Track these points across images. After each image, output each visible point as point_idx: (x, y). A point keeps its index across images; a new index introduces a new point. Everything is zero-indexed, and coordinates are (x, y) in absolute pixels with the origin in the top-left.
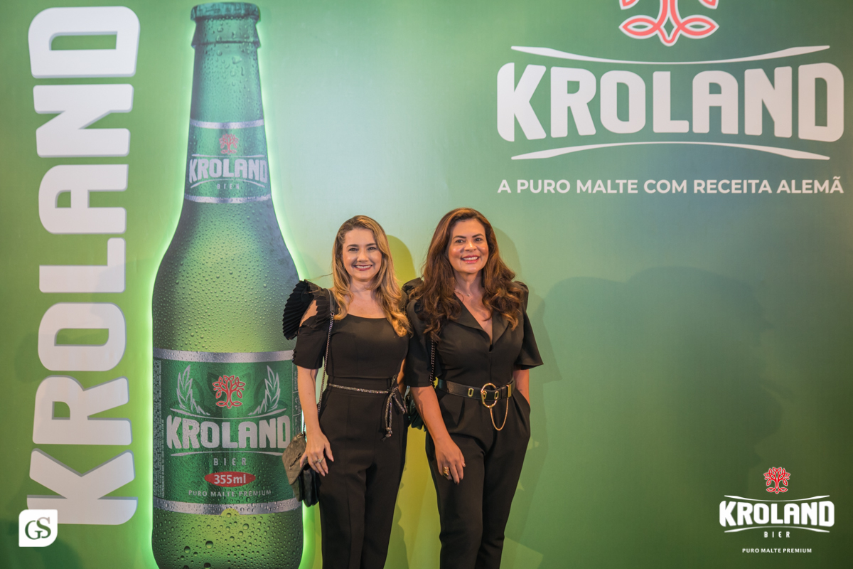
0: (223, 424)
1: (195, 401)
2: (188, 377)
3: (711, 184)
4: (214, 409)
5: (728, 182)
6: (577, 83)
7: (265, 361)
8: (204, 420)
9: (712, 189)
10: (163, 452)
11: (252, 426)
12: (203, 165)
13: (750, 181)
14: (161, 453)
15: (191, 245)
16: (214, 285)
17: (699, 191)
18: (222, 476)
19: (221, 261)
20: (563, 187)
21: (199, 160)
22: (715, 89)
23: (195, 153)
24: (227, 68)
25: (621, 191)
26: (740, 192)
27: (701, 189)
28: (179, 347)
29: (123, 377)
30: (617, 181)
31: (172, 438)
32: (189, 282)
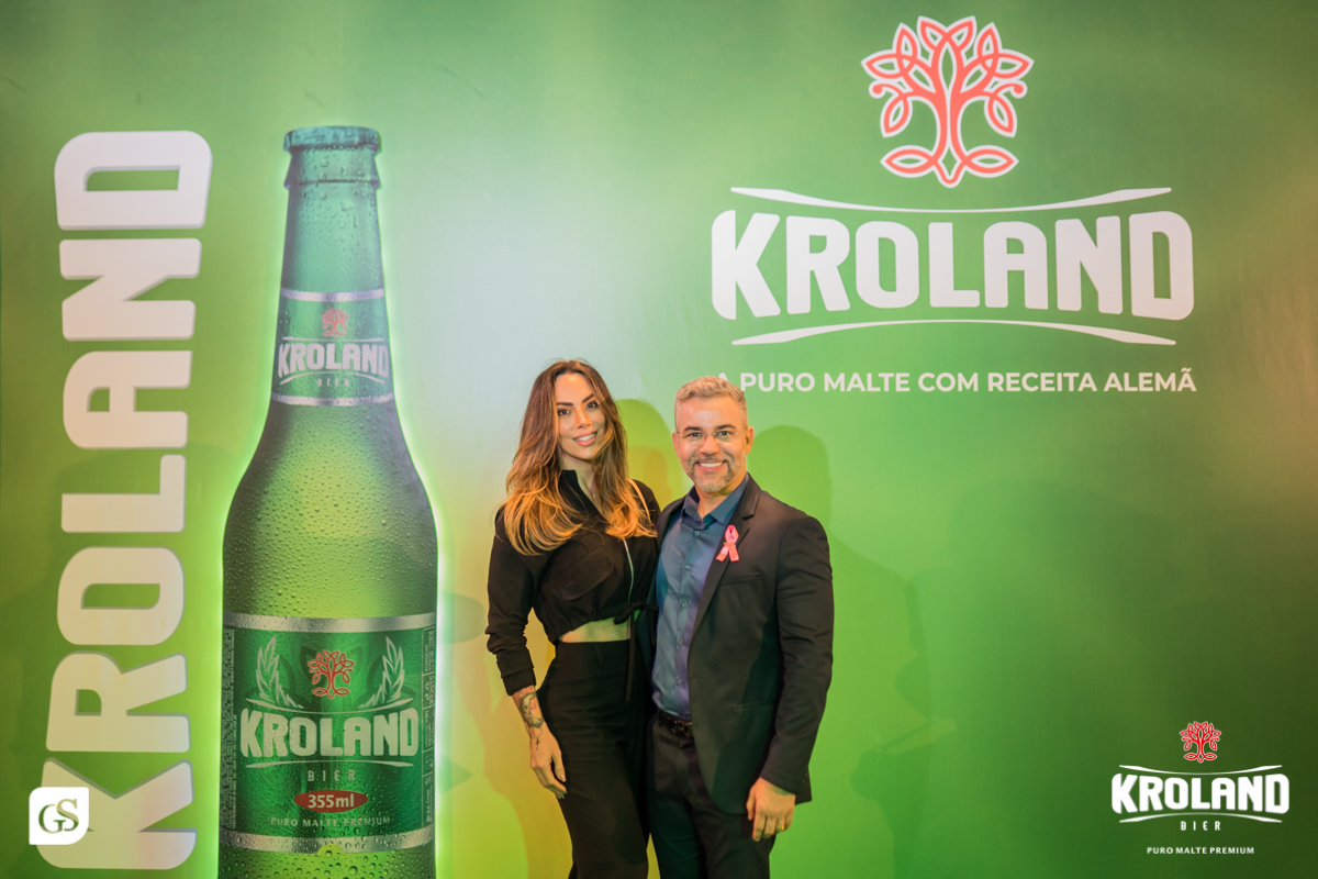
0: (323, 721)
1: (283, 688)
2: (273, 653)
3: (1013, 378)
4: (310, 700)
5: (1035, 376)
6: (824, 238)
7: (383, 630)
8: (295, 715)
9: (1013, 385)
10: (235, 762)
11: (364, 723)
12: (298, 352)
13: (1066, 375)
14: (231, 764)
15: (280, 465)
16: (311, 521)
17: (995, 388)
18: (320, 796)
19: (322, 487)
20: (805, 382)
21: (293, 345)
22: (1015, 246)
23: (285, 335)
24: (333, 217)
25: (887, 389)
26: (1053, 389)
27: (999, 385)
28: (261, 610)
29: (179, 654)
30: (881, 375)
31: (248, 742)
32: (276, 518)
